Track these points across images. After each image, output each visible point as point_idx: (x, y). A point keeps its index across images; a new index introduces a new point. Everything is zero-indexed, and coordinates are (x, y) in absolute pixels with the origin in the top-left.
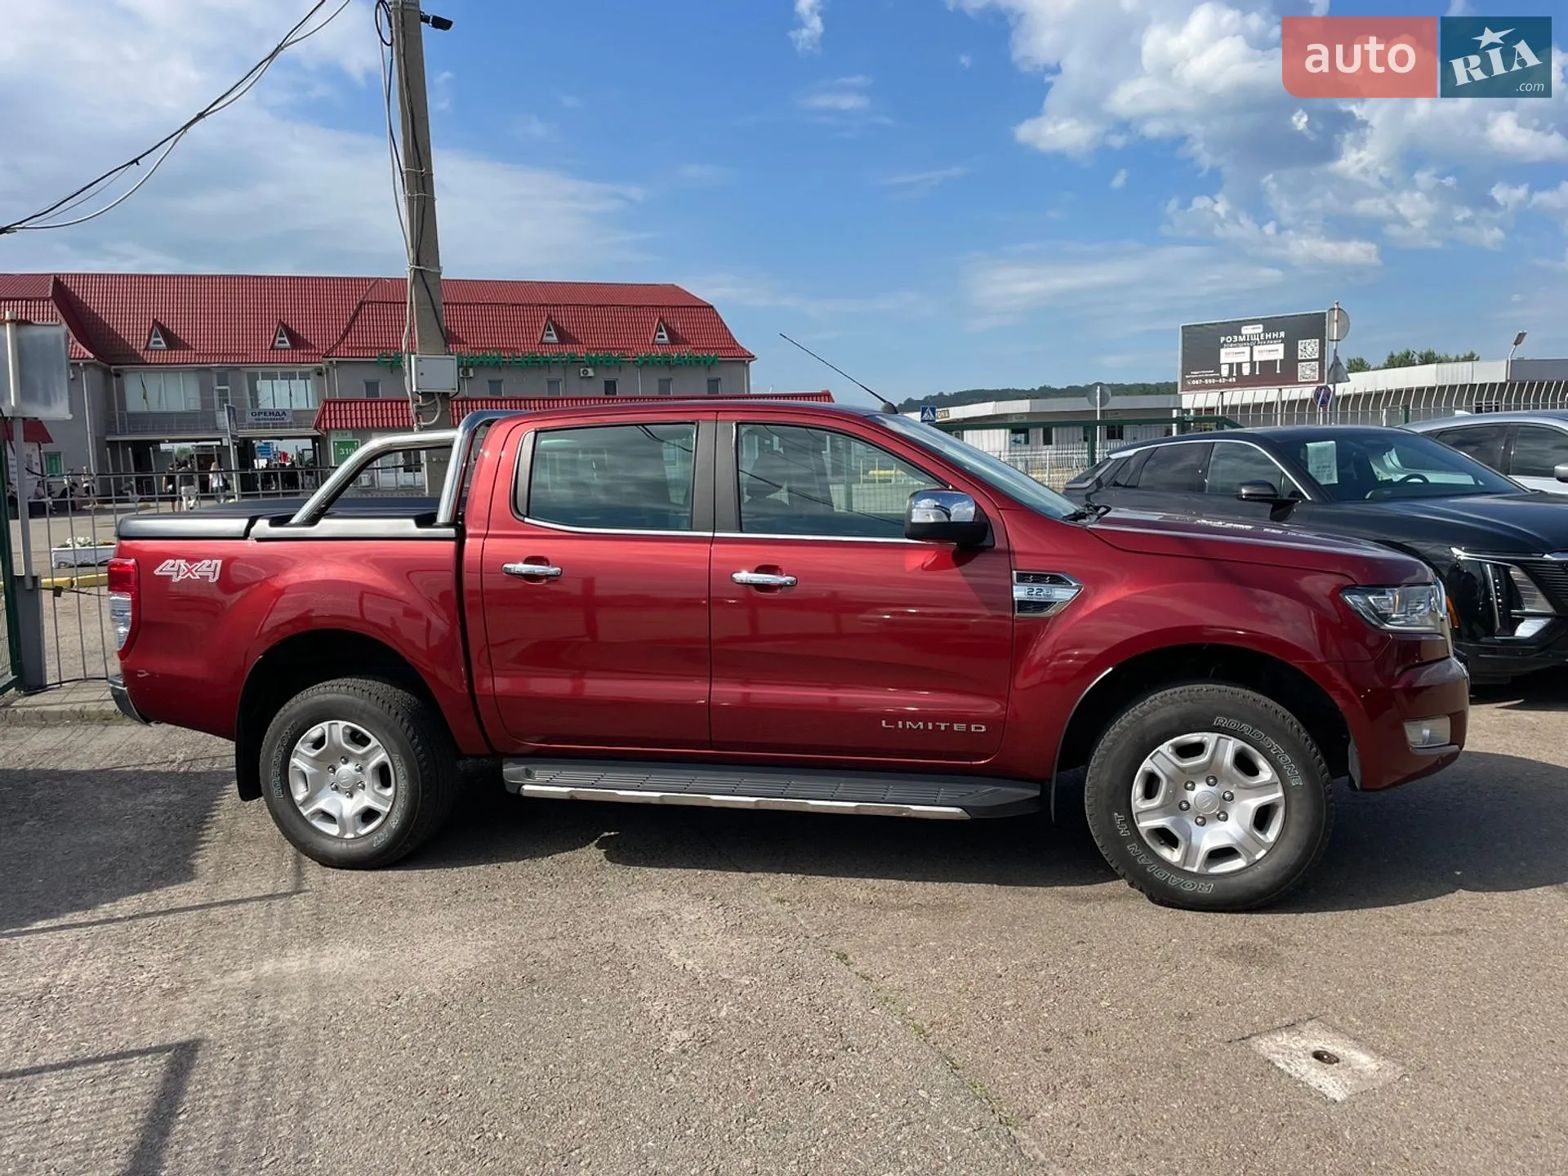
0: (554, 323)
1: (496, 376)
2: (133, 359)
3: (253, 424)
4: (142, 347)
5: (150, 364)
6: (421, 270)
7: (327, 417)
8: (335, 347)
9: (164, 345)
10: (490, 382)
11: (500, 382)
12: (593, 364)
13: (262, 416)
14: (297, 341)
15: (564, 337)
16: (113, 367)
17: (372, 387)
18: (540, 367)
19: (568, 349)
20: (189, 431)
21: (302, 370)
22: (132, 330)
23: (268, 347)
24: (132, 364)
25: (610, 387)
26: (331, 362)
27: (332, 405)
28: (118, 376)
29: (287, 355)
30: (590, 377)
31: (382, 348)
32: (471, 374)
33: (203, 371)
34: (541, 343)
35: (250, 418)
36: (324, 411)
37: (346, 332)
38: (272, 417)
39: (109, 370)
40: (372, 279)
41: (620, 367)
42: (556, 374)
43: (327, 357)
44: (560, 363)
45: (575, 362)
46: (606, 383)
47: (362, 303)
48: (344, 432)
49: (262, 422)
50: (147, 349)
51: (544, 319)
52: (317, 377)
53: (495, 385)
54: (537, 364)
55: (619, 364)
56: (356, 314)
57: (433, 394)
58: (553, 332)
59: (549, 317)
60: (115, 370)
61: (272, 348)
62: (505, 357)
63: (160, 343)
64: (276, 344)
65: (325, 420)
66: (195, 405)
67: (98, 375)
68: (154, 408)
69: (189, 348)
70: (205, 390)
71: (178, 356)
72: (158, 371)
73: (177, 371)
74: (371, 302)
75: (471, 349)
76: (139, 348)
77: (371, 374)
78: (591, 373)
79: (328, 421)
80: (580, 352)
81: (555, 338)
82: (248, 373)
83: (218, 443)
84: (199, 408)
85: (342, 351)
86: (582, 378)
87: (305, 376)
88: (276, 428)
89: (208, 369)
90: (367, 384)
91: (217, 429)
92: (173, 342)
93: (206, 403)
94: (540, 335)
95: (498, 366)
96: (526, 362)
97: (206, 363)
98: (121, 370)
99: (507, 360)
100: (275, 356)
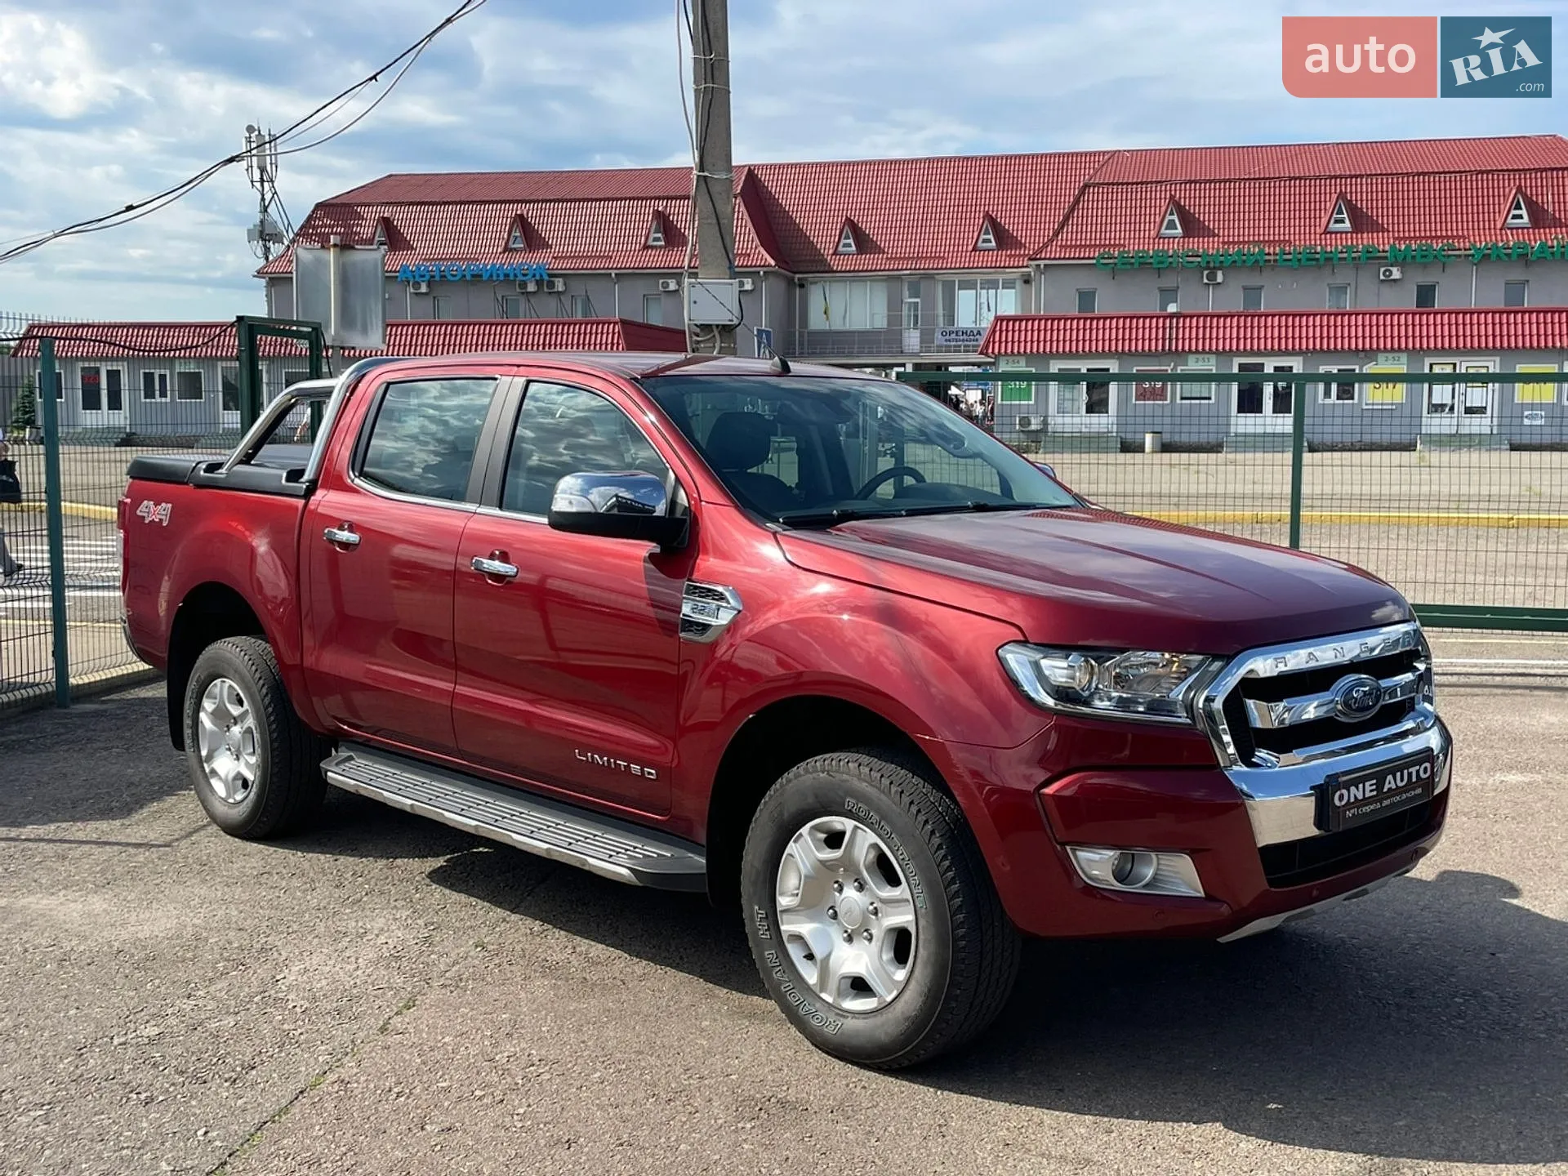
0: (1349, 203)
1: (1254, 280)
2: (820, 266)
3: (941, 346)
4: (831, 252)
5: (836, 272)
6: (705, 177)
7: (997, 339)
8: (1045, 245)
9: (854, 248)
10: (1245, 288)
11: (1261, 288)
12: (1402, 261)
13: (953, 336)
14: (1004, 239)
15: (1361, 222)
16: (797, 276)
17: (1086, 298)
18: (1319, 267)
19: (1366, 240)
20: (870, 353)
21: (1005, 276)
22: (822, 232)
23: (970, 248)
24: (818, 272)
25: (1425, 295)
26: (1038, 266)
27: (1005, 323)
28: (802, 286)
29: (990, 258)
30: (1395, 281)
31: (1105, 245)
32: (1220, 278)
33: (894, 279)
34: (1326, 232)
35: (939, 339)
36: (994, 332)
37: (1062, 226)
38: (965, 337)
39: (793, 279)
40: (1108, 152)
41: (1444, 264)
42: (1343, 276)
43: (1036, 259)
44: (1349, 261)
45: (1373, 258)
46: (1420, 288)
47: (1086, 186)
48: (1016, 358)
49: (952, 343)
50: (835, 253)
51: (1334, 196)
52: (1024, 285)
53: (1253, 293)
54: (1315, 263)
55: (1441, 261)
56: (1077, 202)
57: (710, 325)
58: (1345, 215)
59: (1342, 196)
60: (799, 279)
61: (974, 249)
62: (1269, 254)
63: (850, 246)
64: (980, 244)
65: (994, 343)
66: (881, 322)
67: (780, 286)
68: (837, 325)
69: (881, 251)
70: (894, 305)
71: (867, 261)
72: (843, 280)
73: (863, 280)
74: (1099, 185)
75: (1224, 243)
76: (827, 250)
77: (1085, 281)
78: (1396, 273)
79: (997, 345)
80: (1381, 242)
81: (1347, 225)
82: (944, 282)
83: (902, 369)
84: (886, 326)
85: (1054, 251)
86: (1383, 281)
87: (1009, 285)
88: (968, 351)
89: (899, 277)
90: (1080, 293)
91: (902, 352)
92: (864, 244)
93: (894, 318)
94: (1324, 221)
95: (1259, 265)
96: (1299, 260)
97: (897, 270)
98: (806, 279)
99: (1272, 258)
100: (979, 259)
